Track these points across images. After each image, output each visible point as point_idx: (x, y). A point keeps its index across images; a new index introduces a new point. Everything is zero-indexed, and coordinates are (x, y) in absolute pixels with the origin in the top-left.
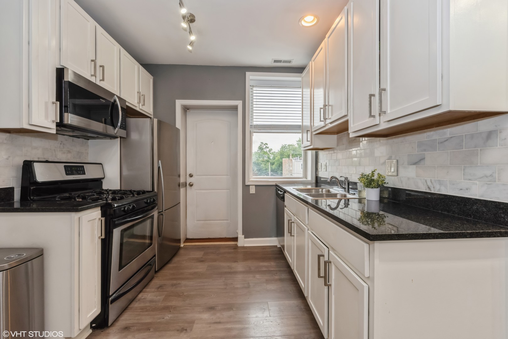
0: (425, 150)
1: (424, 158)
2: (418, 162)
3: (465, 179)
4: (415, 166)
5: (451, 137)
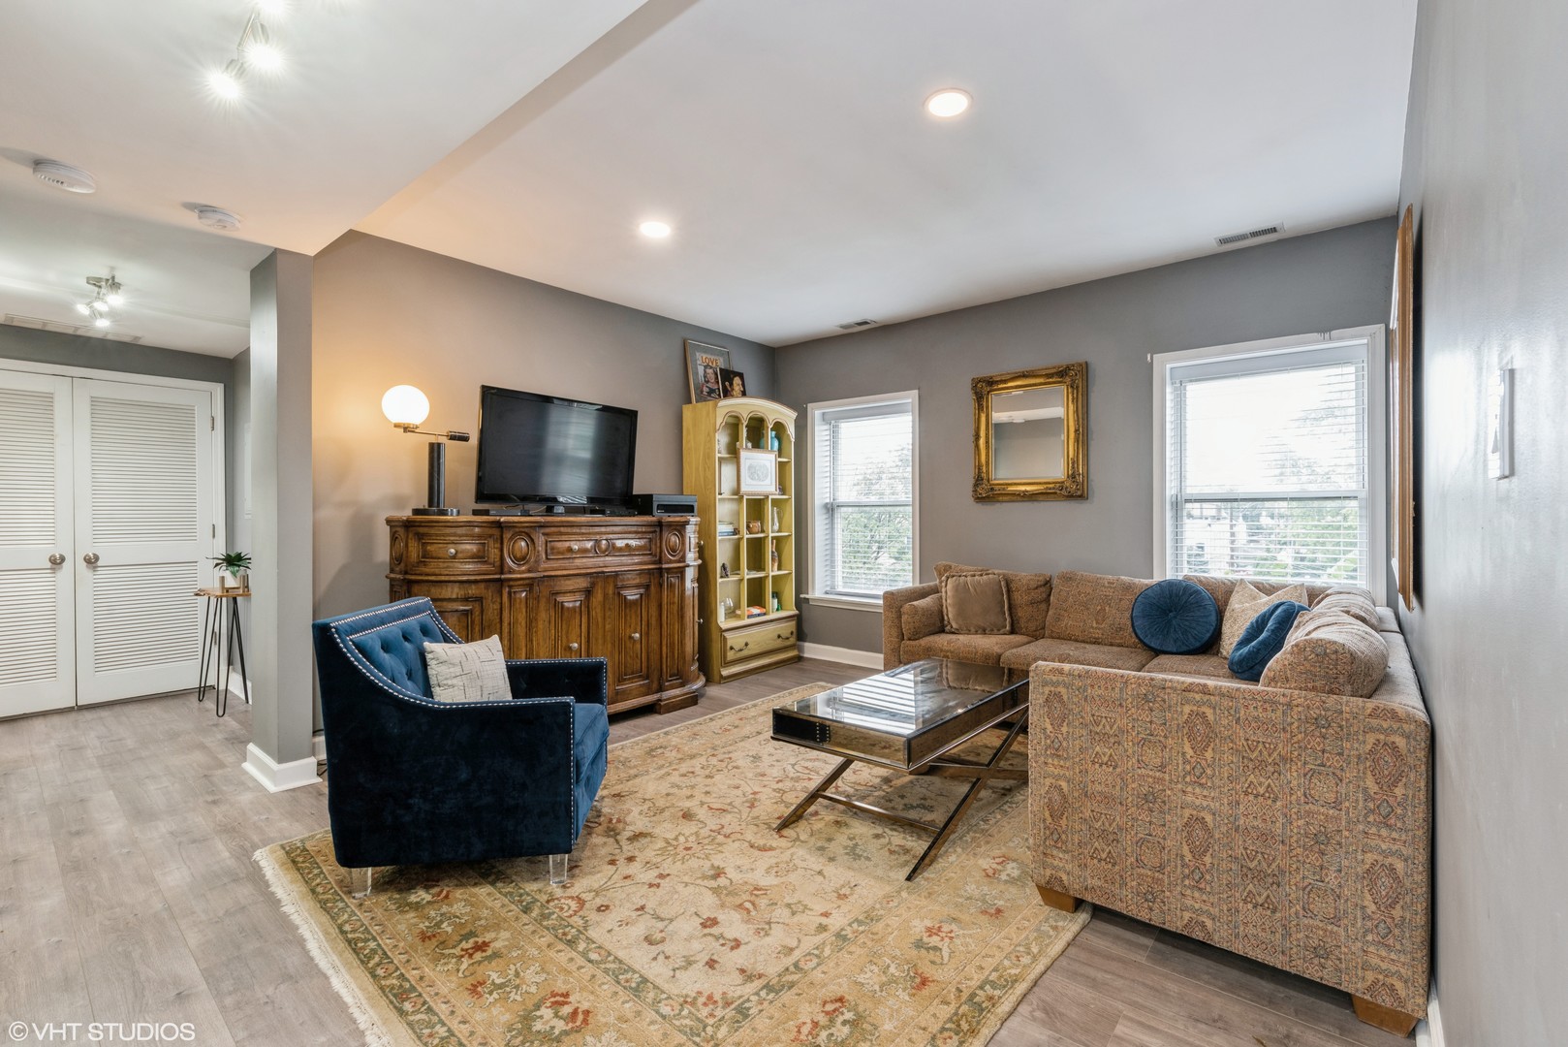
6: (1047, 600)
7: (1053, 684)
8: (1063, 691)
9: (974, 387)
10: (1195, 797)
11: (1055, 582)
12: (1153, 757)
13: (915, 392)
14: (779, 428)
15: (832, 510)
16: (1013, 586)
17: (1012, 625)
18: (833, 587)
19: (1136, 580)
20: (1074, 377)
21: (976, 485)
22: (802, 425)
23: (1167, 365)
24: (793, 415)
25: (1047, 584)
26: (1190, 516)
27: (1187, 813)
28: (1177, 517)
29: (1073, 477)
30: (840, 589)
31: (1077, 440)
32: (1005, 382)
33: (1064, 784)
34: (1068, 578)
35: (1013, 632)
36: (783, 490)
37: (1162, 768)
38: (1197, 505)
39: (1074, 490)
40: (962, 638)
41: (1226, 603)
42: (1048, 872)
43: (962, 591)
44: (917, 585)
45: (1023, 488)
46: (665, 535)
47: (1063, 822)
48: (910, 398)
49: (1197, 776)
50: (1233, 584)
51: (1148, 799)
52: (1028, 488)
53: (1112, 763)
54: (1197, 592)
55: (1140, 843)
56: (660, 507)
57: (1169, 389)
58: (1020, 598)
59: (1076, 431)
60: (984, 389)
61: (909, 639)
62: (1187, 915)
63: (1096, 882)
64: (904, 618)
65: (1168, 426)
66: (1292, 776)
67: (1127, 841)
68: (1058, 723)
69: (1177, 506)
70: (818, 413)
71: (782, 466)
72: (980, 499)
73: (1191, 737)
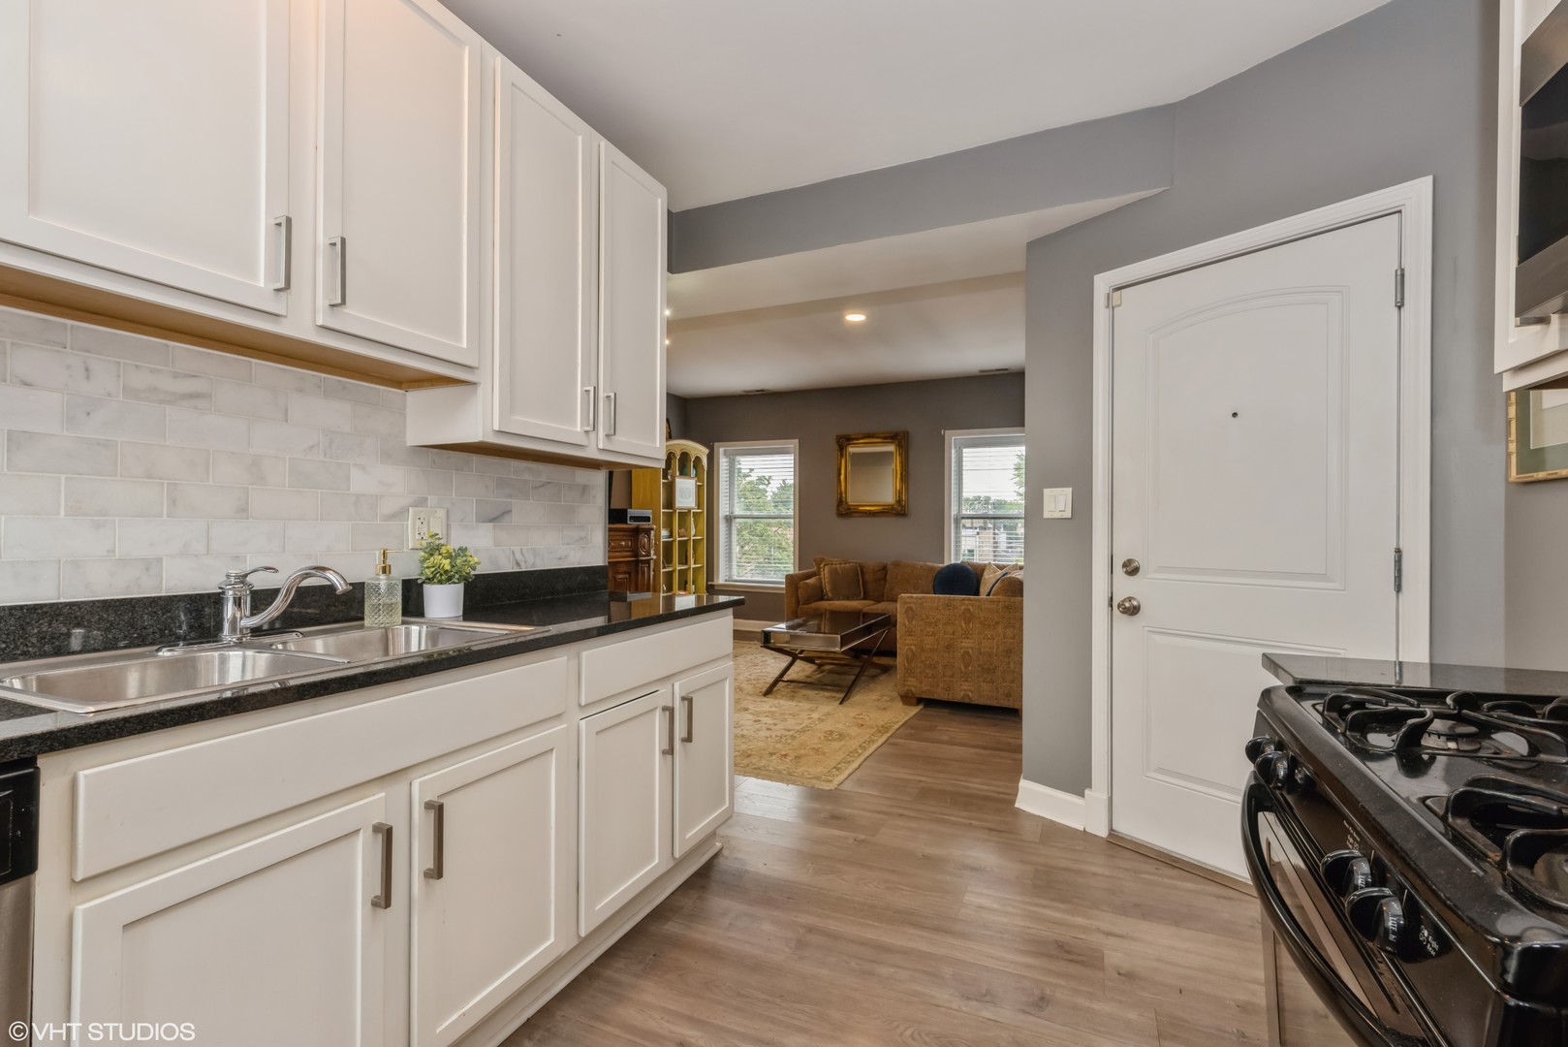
0: (511, 496)
1: (511, 511)
2: (496, 518)
3: (563, 544)
4: (492, 524)
5: (549, 483)
6: (885, 579)
7: (909, 603)
8: (913, 605)
9: (838, 442)
10: (967, 644)
11: (889, 567)
12: (950, 629)
13: (797, 441)
14: (698, 460)
15: (731, 520)
16: (865, 570)
17: (865, 593)
18: (730, 577)
19: (936, 565)
20: (901, 439)
21: (838, 506)
22: (711, 457)
23: (953, 437)
24: (707, 451)
25: (884, 568)
26: (964, 526)
27: (962, 651)
28: (957, 528)
29: (899, 502)
30: (735, 578)
31: (902, 479)
32: (857, 439)
33: (913, 647)
34: (897, 564)
35: (865, 599)
36: (699, 505)
37: (953, 633)
38: (970, 520)
39: (898, 510)
40: (837, 603)
41: (982, 575)
42: (906, 688)
43: (834, 573)
44: (797, 572)
45: (868, 508)
46: (641, 537)
47: (913, 664)
48: (793, 444)
49: (967, 635)
50: (985, 565)
51: (948, 647)
52: (872, 508)
53: (934, 634)
54: (968, 570)
55: (945, 666)
56: (632, 518)
57: (953, 451)
58: (869, 577)
59: (902, 474)
60: (843, 442)
61: (804, 604)
62: (962, 693)
63: (927, 688)
64: (800, 591)
65: (953, 473)
66: (1000, 629)
67: (940, 667)
68: (910, 620)
69: (957, 520)
70: (721, 450)
71: (699, 488)
72: (841, 515)
73: (964, 619)
